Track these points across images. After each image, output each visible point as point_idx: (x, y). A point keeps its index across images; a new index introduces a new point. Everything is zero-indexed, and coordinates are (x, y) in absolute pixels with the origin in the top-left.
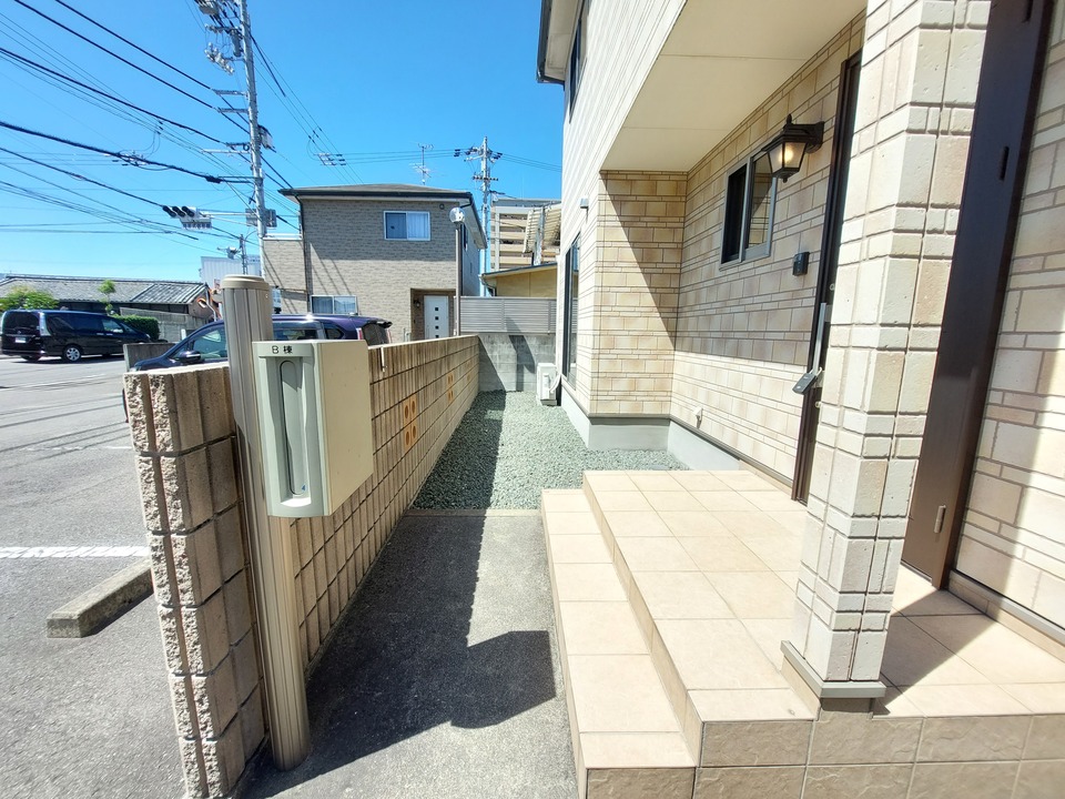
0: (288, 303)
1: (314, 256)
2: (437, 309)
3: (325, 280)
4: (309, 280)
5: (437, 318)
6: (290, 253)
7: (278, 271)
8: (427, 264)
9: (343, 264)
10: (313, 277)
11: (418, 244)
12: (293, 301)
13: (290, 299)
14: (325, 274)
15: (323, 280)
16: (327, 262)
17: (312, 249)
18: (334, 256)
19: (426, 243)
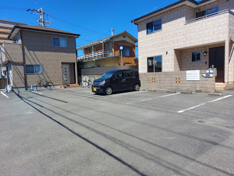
0: (15, 67)
1: (26, 50)
2: (66, 69)
3: (31, 58)
4: (24, 59)
5: (66, 72)
6: (16, 49)
7: (10, 55)
8: (66, 54)
9: (38, 53)
10: (26, 57)
11: (63, 48)
12: (17, 66)
13: (15, 66)
14: (30, 56)
15: (30, 59)
16: (31, 52)
17: (25, 48)
18: (34, 50)
19: (66, 48)
